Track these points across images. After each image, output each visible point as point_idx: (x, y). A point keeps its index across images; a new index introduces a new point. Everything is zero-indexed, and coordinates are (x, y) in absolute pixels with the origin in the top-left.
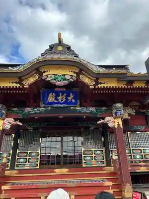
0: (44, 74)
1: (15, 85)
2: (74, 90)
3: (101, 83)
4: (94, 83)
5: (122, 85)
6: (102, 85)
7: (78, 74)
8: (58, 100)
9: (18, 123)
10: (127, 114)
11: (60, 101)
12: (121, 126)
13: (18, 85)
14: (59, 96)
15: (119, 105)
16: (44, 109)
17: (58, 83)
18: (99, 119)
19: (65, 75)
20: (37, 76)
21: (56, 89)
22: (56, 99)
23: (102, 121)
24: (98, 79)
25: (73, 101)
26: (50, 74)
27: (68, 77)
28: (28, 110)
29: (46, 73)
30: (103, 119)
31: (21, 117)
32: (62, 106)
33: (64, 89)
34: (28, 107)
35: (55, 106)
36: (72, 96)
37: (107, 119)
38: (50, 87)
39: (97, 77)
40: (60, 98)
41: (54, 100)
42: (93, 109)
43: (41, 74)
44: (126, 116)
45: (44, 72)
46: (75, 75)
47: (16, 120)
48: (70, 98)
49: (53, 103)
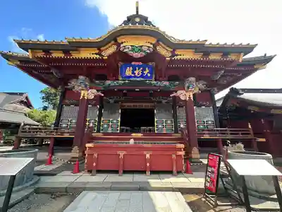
0: (122, 45)
2: (150, 64)
3: (177, 55)
4: (170, 55)
5: (198, 57)
6: (179, 57)
7: (155, 46)
8: (135, 74)
9: (100, 93)
10: (197, 89)
11: (136, 74)
12: (192, 99)
13: (98, 56)
14: (136, 70)
15: (192, 79)
16: (122, 82)
18: (172, 92)
19: (141, 46)
20: (115, 47)
21: (133, 63)
22: (133, 73)
23: (175, 94)
24: (174, 50)
25: (149, 75)
26: (128, 44)
27: (145, 48)
28: (108, 82)
29: (124, 44)
30: (176, 92)
31: (102, 89)
32: (138, 79)
33: (141, 64)
36: (147, 71)
37: (179, 92)
38: (127, 59)
39: (174, 48)
40: (136, 72)
41: (131, 74)
42: (167, 83)
43: (119, 45)
45: (122, 43)
46: (152, 46)
47: (97, 90)
48: (146, 72)
49: (131, 77)
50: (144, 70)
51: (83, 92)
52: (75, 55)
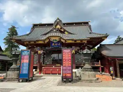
1: (43, 43)
5: (73, 42)
7: (60, 39)
12: (74, 53)
13: (44, 43)
17: (55, 42)
19: (56, 39)
26: (52, 39)
28: (47, 48)
34: (47, 47)
35: (55, 47)
38: (52, 42)
39: (65, 40)
40: (56, 44)
43: (50, 39)
44: (76, 50)
47: (44, 51)
48: (59, 44)
49: (54, 46)
50: (58, 43)
51: (39, 52)
52: (37, 43)
